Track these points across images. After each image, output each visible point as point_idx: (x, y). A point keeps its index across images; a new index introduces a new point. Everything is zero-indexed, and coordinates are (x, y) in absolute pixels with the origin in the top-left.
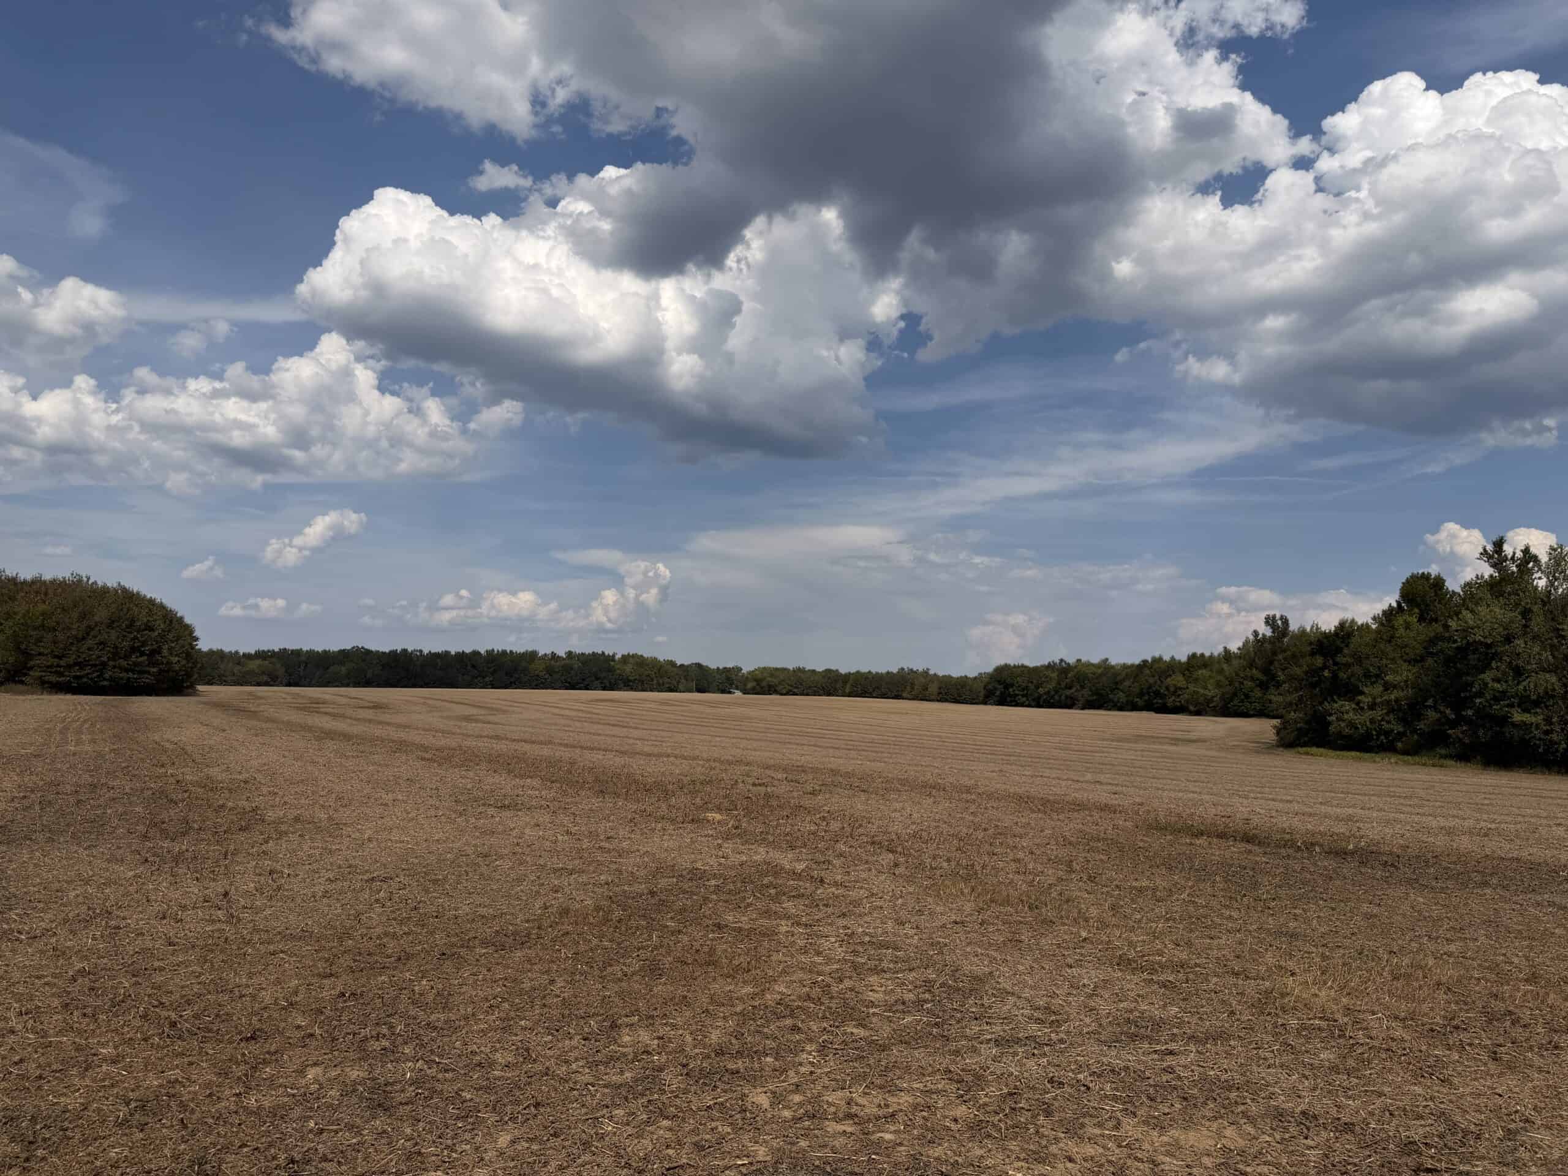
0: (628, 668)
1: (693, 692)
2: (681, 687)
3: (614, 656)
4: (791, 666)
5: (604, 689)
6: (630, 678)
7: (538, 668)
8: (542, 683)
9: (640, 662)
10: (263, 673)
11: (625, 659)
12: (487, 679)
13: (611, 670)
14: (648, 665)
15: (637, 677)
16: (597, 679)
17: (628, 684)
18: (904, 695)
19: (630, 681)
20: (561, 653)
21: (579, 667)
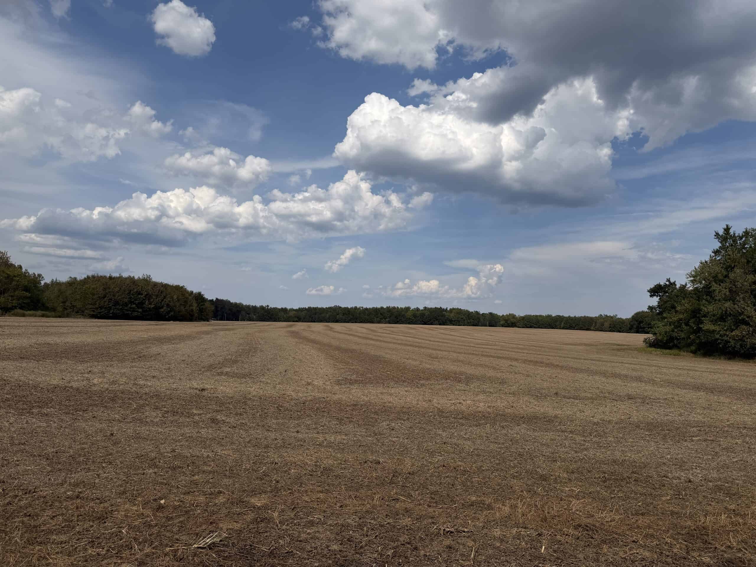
0: (452, 315)
1: (487, 326)
2: (480, 324)
3: (446, 309)
4: (544, 314)
5: (440, 325)
6: (453, 319)
7: (409, 315)
8: (412, 322)
9: (459, 311)
10: (296, 317)
11: (452, 310)
12: (387, 320)
13: (444, 316)
14: (462, 313)
15: (456, 319)
16: (437, 320)
17: (451, 322)
18: (592, 328)
19: (452, 321)
20: (421, 308)
21: (428, 315)
